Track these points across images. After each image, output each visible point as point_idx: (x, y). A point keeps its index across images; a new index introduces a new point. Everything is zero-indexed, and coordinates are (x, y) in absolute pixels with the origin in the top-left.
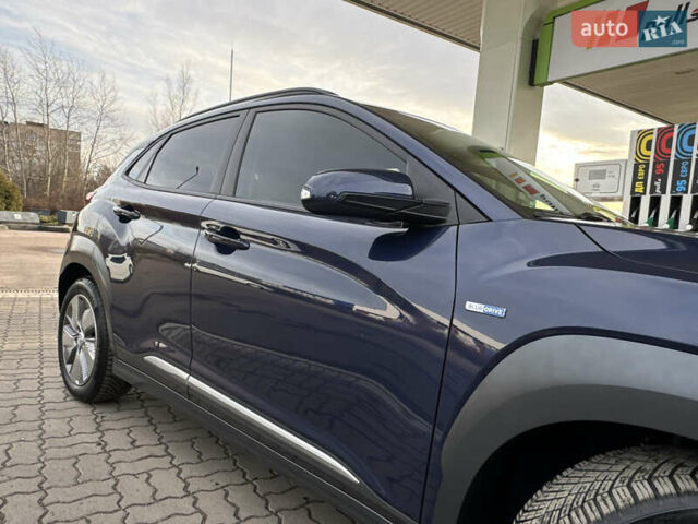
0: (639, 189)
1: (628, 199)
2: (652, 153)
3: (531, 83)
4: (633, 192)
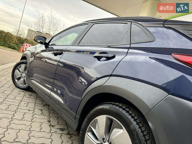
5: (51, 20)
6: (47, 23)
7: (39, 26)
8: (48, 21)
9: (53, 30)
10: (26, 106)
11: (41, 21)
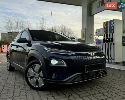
0: (105, 33)
1: (103, 35)
2: (106, 26)
3: (90, 15)
4: (104, 34)
5: (16, 21)
6: (15, 24)
7: (8, 28)
8: (14, 22)
9: (21, 28)
10: (19, 88)
11: (9, 24)
